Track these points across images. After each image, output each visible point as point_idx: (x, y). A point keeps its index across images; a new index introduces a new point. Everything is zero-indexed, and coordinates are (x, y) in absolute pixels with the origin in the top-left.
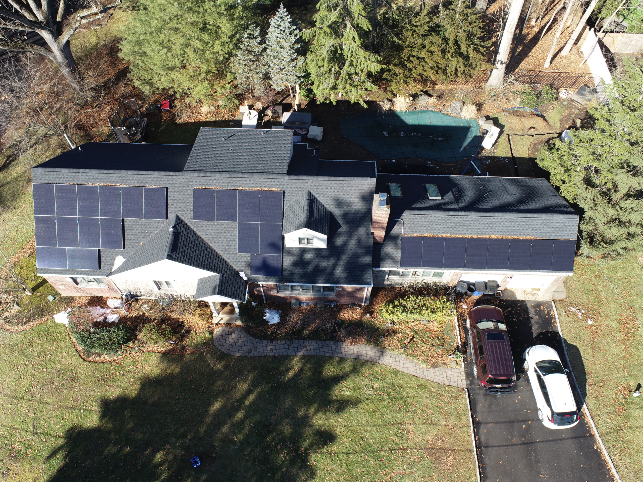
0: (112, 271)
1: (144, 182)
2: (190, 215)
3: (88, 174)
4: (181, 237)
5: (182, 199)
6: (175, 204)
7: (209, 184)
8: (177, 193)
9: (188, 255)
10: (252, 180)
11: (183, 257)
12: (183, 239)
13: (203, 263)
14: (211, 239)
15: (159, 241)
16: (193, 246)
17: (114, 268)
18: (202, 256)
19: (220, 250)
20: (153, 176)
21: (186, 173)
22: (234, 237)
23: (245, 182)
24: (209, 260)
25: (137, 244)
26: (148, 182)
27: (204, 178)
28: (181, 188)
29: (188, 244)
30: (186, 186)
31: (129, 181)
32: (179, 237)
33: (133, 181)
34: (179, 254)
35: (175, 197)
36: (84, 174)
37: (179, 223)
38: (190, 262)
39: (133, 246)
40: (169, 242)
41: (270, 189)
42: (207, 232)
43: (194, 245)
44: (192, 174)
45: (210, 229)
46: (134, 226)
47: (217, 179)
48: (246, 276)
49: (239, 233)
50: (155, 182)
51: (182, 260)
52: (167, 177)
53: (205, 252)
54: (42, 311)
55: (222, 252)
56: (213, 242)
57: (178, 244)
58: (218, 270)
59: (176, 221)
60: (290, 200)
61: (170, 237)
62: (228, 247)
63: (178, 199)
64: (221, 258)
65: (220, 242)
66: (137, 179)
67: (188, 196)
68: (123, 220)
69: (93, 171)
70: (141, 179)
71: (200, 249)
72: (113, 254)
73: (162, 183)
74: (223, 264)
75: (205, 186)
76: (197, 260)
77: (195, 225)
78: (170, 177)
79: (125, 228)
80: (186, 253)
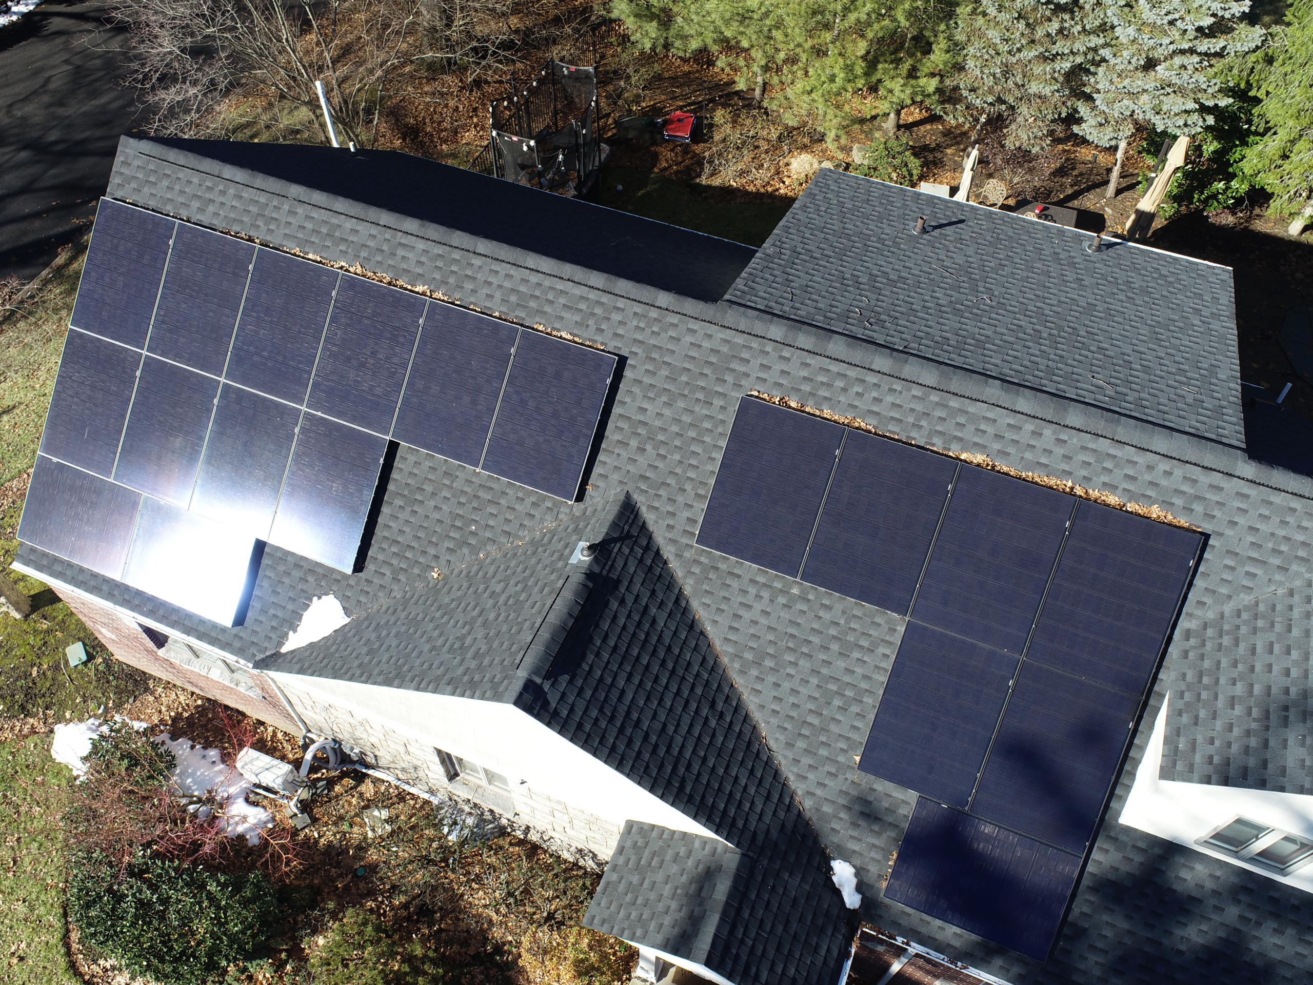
0: (284, 650)
1: (533, 304)
2: (687, 514)
3: (315, 214)
4: (614, 605)
5: (675, 428)
6: (634, 443)
7: (823, 393)
8: (658, 395)
9: (622, 709)
10: (1048, 432)
11: (594, 713)
12: (622, 621)
13: (681, 770)
14: (749, 656)
15: (512, 590)
16: (655, 669)
17: (294, 642)
18: (684, 728)
19: (774, 721)
20: (577, 291)
21: (732, 316)
22: (865, 685)
23: (1010, 435)
24: (711, 762)
25: (416, 571)
26: (548, 309)
27: (811, 360)
28: (684, 378)
29: (635, 652)
30: (712, 377)
31: (469, 286)
32: (607, 604)
33: (486, 291)
34: (581, 690)
35: (644, 410)
36: (300, 210)
37: (628, 536)
38: (621, 747)
39: (396, 572)
40: (552, 618)
41: (1130, 507)
42: (737, 617)
43: (663, 663)
44: (759, 327)
45: (758, 606)
46: (429, 488)
47: (872, 379)
48: (859, 888)
49: (895, 673)
50: (577, 318)
51: (587, 727)
52: (638, 309)
53: (705, 712)
54: (30, 695)
55: (782, 738)
56: (754, 672)
57: (591, 640)
58: (740, 823)
59: (614, 525)
60: (1224, 590)
61: (568, 594)
62: (815, 721)
63: (658, 423)
64: (769, 762)
65: (786, 685)
66: (508, 284)
67: (707, 425)
68: (393, 447)
69: (341, 204)
70: (523, 289)
71: (686, 693)
72: (311, 579)
73: (609, 333)
74: (768, 798)
75: (803, 397)
76: (656, 746)
77: (696, 570)
78: (654, 314)
79: (391, 487)
80: (614, 696)
